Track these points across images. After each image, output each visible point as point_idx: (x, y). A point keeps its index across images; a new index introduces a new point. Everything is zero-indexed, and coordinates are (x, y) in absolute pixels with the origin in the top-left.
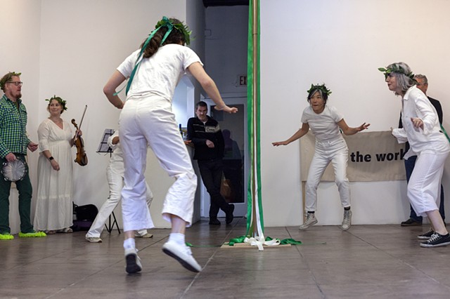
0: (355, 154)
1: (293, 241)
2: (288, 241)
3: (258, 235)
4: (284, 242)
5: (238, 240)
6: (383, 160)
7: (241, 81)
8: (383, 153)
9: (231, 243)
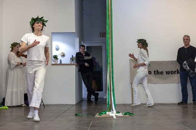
0: (156, 71)
1: (130, 113)
2: (127, 114)
3: (113, 111)
4: (126, 114)
5: (103, 113)
6: (169, 74)
7: (101, 35)
8: (169, 71)
9: (100, 114)
